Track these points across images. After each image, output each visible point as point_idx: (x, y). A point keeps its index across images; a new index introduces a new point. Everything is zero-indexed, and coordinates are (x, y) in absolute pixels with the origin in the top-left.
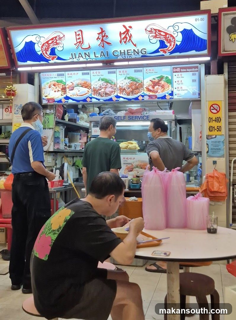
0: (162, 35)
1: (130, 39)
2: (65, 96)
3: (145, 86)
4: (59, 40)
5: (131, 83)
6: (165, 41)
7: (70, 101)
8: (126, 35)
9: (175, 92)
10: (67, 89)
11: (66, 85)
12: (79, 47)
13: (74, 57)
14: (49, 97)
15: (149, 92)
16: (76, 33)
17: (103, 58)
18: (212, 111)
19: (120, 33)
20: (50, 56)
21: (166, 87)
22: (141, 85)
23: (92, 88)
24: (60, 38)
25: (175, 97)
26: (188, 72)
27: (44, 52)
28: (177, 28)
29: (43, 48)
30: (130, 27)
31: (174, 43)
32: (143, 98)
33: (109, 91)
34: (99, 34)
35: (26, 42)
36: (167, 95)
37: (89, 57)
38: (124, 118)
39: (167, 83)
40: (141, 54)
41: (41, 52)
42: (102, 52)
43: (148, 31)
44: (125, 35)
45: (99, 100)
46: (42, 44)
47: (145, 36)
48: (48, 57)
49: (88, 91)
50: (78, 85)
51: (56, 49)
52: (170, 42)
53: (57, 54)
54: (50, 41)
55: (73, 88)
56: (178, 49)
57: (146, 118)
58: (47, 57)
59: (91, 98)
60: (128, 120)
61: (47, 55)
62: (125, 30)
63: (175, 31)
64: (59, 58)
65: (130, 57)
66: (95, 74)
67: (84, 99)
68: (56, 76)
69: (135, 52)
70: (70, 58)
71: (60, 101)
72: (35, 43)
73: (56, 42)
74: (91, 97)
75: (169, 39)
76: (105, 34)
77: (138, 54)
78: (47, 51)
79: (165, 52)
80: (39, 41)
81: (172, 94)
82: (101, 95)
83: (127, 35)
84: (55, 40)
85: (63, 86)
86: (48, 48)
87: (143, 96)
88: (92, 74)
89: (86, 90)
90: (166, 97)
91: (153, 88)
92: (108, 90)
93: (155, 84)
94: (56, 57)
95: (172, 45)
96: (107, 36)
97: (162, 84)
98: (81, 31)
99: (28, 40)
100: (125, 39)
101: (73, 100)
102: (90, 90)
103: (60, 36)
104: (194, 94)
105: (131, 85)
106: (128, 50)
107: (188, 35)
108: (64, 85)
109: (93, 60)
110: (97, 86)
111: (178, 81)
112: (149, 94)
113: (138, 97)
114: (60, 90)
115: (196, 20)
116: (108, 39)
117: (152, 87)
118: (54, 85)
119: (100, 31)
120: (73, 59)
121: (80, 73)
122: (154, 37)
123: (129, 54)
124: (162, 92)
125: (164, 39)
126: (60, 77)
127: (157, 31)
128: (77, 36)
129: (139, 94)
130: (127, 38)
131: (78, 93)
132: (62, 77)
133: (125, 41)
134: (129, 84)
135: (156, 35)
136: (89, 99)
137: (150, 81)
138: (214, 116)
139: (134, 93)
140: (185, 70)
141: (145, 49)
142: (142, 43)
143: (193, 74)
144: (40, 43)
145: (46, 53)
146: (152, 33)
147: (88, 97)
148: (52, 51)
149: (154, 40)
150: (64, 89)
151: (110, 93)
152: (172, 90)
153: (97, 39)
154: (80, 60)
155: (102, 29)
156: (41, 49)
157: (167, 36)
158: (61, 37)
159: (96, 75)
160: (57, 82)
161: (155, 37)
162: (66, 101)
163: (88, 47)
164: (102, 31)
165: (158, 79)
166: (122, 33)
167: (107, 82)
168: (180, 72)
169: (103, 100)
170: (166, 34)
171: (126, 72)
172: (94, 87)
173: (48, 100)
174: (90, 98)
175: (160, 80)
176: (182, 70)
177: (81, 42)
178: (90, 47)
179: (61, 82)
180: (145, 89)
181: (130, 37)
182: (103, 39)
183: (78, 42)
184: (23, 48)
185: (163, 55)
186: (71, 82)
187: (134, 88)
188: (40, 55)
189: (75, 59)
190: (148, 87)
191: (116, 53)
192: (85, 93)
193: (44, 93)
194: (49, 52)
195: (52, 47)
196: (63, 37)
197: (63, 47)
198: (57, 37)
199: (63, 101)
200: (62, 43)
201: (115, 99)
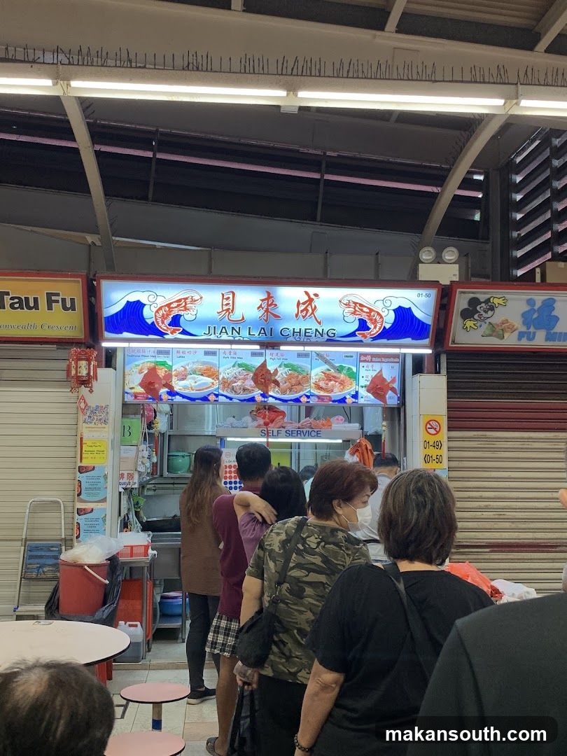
0: (364, 312)
1: (313, 313)
3: (313, 381)
4: (192, 304)
5: (290, 374)
6: (368, 321)
7: (178, 399)
8: (308, 306)
9: (362, 392)
10: (174, 378)
11: (173, 370)
12: (225, 318)
13: (212, 331)
14: (137, 390)
15: (319, 391)
16: (223, 295)
17: (263, 338)
18: (429, 430)
19: (299, 301)
20: (169, 327)
21: (347, 384)
22: (307, 378)
23: (220, 378)
24: (193, 301)
25: (361, 401)
26: (384, 362)
27: (159, 320)
28: (388, 304)
29: (159, 313)
30: (316, 295)
31: (382, 325)
32: (309, 400)
34: (262, 300)
35: (128, 301)
36: (348, 397)
37: (239, 334)
38: (278, 433)
39: (350, 378)
40: (326, 337)
42: (262, 328)
43: (344, 304)
44: (305, 306)
45: (231, 399)
46: (159, 306)
47: (338, 311)
48: (165, 328)
49: (213, 383)
50: (194, 372)
51: (182, 318)
52: (375, 322)
53: (181, 325)
54: (174, 304)
55: (186, 376)
56: (386, 334)
57: (315, 433)
58: (163, 329)
59: (217, 396)
60: (285, 436)
62: (307, 298)
63: (386, 307)
64: (184, 332)
65: (308, 340)
66: (228, 355)
67: (205, 396)
68: (155, 354)
69: (317, 333)
70: (204, 334)
72: (145, 305)
73: (185, 306)
74: (217, 393)
75: (374, 318)
76: (273, 301)
77: (322, 336)
78: (166, 318)
79: (365, 337)
80: (154, 302)
81: (355, 396)
82: (235, 391)
83: (310, 306)
85: (166, 371)
86: (168, 315)
87: (308, 397)
89: (210, 380)
90: (347, 401)
91: (327, 384)
92: (249, 384)
93: (329, 378)
94: (179, 330)
95: (378, 328)
96: (276, 305)
97: (341, 378)
98: (234, 294)
99: (133, 297)
100: (305, 312)
101: (184, 397)
102: (216, 382)
103: (193, 298)
105: (290, 377)
106: (306, 329)
107: (403, 315)
108: (170, 370)
109: (245, 339)
110: (230, 376)
112: (319, 394)
113: (301, 396)
115: (418, 295)
116: (276, 310)
117: (324, 383)
119: (265, 296)
120: (210, 335)
122: (352, 313)
123: (307, 334)
124: (340, 392)
125: (366, 317)
126: (162, 356)
127: (358, 305)
128: (224, 300)
129: (301, 393)
130: (307, 311)
131: (193, 384)
132: (166, 356)
133: (304, 315)
134: (286, 376)
135: (356, 311)
136: (214, 396)
137: (322, 372)
138: (432, 440)
139: (294, 391)
140: (379, 360)
141: (334, 330)
142: (332, 320)
143: (391, 367)
144: (156, 305)
145: (163, 322)
146: (349, 307)
147: (212, 393)
148: (175, 320)
149: (351, 318)
151: (252, 388)
152: (357, 390)
153: (258, 308)
154: (222, 338)
156: (155, 315)
157: (372, 314)
158: (196, 299)
159: (230, 358)
160: (156, 364)
161: (354, 313)
162: (170, 398)
163: (240, 318)
164: (269, 296)
166: (301, 302)
167: (248, 369)
168: (371, 361)
169: (239, 400)
170: (371, 310)
171: (282, 355)
172: (224, 378)
173: (136, 395)
174: (215, 394)
177: (230, 311)
178: (243, 318)
179: (164, 365)
180: (312, 385)
181: (313, 311)
182: (267, 309)
183: (224, 309)
184: (120, 311)
185: (361, 341)
186: (182, 367)
187: (294, 382)
188: (150, 324)
189: (213, 335)
190: (318, 383)
191: (285, 332)
192: (207, 387)
193: (127, 383)
194: (169, 321)
195: (175, 313)
196: (199, 300)
197: (195, 315)
198: (189, 299)
199: (165, 397)
200: (196, 309)
201: (259, 399)
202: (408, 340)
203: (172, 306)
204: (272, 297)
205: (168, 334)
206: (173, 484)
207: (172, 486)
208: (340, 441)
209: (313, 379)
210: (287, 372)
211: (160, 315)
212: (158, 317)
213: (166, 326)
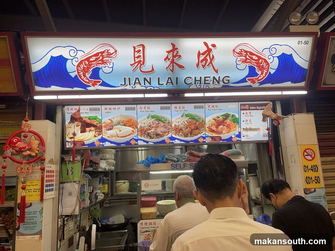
0: (254, 60)
1: (211, 62)
2: (100, 137)
3: (207, 126)
4: (108, 57)
5: (190, 122)
6: (256, 68)
7: (107, 144)
8: (206, 56)
9: (243, 133)
10: (103, 128)
11: (103, 123)
12: (137, 70)
13: (127, 82)
15: (211, 133)
16: (134, 48)
17: (170, 87)
18: (306, 157)
19: (199, 52)
20: (90, 80)
21: (233, 127)
22: (203, 124)
23: (139, 127)
24: (109, 55)
25: (243, 139)
26: (258, 109)
27: (81, 73)
28: (273, 51)
29: (80, 67)
30: (214, 46)
31: (268, 71)
32: (205, 140)
33: (161, 131)
34: (168, 52)
35: (52, 56)
36: (233, 136)
37: (150, 84)
38: (184, 166)
39: (234, 122)
40: (222, 84)
42: (169, 78)
43: (236, 53)
44: (205, 56)
45: (147, 142)
46: (79, 61)
47: (232, 59)
49: (133, 131)
50: (119, 123)
51: (101, 70)
52: (262, 69)
53: (101, 77)
54: (93, 58)
55: (113, 126)
59: (137, 140)
60: (190, 168)
62: (206, 49)
63: (272, 55)
64: (104, 84)
65: (207, 87)
66: (143, 110)
67: (128, 141)
68: (88, 111)
69: (215, 80)
70: (121, 85)
71: (93, 144)
72: (67, 59)
73: (102, 60)
74: (137, 138)
75: (262, 65)
76: (178, 52)
77: (218, 82)
78: (87, 72)
79: (254, 83)
80: (74, 57)
81: (239, 136)
82: (150, 137)
83: (208, 56)
84: (101, 57)
86: (88, 68)
87: (204, 138)
88: (139, 110)
89: (131, 129)
90: (233, 139)
91: (217, 127)
92: (160, 130)
93: (219, 123)
95: (264, 73)
96: (180, 56)
97: (228, 123)
98: (143, 47)
99: (56, 53)
100: (205, 61)
101: (111, 142)
102: (135, 130)
103: (109, 52)
104: (265, 135)
105: (190, 124)
106: (205, 78)
107: (286, 61)
108: (100, 123)
110: (146, 125)
111: (247, 121)
112: (212, 135)
113: (199, 138)
114: (92, 129)
115: (299, 43)
116: (180, 61)
117: (215, 127)
119: (171, 48)
120: (126, 86)
121: (123, 107)
122: (243, 61)
123: (206, 82)
124: (228, 133)
125: (255, 64)
126: (94, 112)
128: (136, 53)
129: (199, 135)
130: (207, 60)
131: (118, 132)
132: (96, 112)
133: (203, 64)
134: (187, 123)
136: (134, 141)
137: (214, 119)
138: (310, 164)
139: (193, 134)
140: (255, 108)
141: (229, 77)
142: (227, 67)
144: (76, 59)
145: (85, 76)
146: (241, 56)
147: (133, 138)
148: (95, 73)
149: (242, 66)
150: (99, 129)
151: (162, 134)
152: (240, 131)
153: (165, 60)
154: (136, 88)
155: (173, 45)
156: (77, 69)
157: (260, 61)
158: (111, 53)
159: (145, 111)
160: (89, 119)
161: (245, 61)
162: (101, 144)
163: (151, 69)
164: (174, 48)
165: (223, 118)
166: (201, 53)
167: (159, 119)
168: (249, 109)
169: (153, 143)
170: (259, 58)
171: (184, 108)
172: (141, 127)
173: (75, 143)
174: (135, 139)
175: (225, 119)
176: (251, 108)
177: (141, 63)
178: (153, 70)
179: (95, 119)
180: (207, 129)
181: (212, 60)
182: (173, 60)
183: (136, 61)
184: (46, 66)
185: (250, 86)
186: (110, 120)
187: (193, 128)
188: (73, 77)
189: (128, 86)
190: (211, 127)
191: (188, 80)
192: (129, 134)
193: (68, 134)
194: (90, 75)
195: (94, 66)
196: (115, 53)
197: (112, 67)
198: (105, 53)
199: (97, 144)
200: (112, 61)
201: (168, 141)
202: (289, 84)
203: (91, 60)
206: (120, 199)
207: (119, 200)
209: (207, 124)
210: (188, 121)
211: (81, 69)
212: (80, 71)
213: (88, 79)
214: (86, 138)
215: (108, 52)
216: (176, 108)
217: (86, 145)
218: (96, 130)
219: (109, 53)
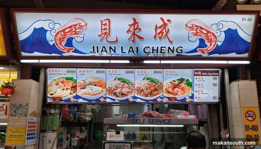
0: (203, 33)
1: (166, 35)
2: (75, 94)
3: (164, 88)
4: (80, 29)
5: (150, 84)
7: (80, 101)
9: (196, 95)
10: (78, 88)
11: (77, 83)
12: (104, 40)
13: (96, 50)
14: (55, 96)
15: (168, 94)
16: (102, 21)
17: (131, 55)
19: (156, 26)
20: (65, 47)
21: (187, 90)
22: (161, 86)
23: (107, 88)
24: (81, 27)
25: (196, 100)
26: (209, 75)
27: (58, 42)
29: (57, 37)
30: (169, 21)
32: (162, 100)
33: (126, 91)
34: (130, 25)
35: (35, 28)
36: (187, 98)
37: (115, 52)
38: (143, 121)
39: (188, 86)
40: (176, 53)
41: (54, 42)
42: (130, 47)
43: (189, 27)
44: (161, 29)
45: (114, 100)
46: (57, 32)
47: (185, 32)
48: (63, 48)
49: (102, 91)
50: (91, 84)
51: (74, 40)
52: (210, 41)
53: (74, 45)
54: (67, 29)
55: (86, 86)
57: (168, 121)
58: (61, 49)
59: (105, 98)
60: (148, 123)
61: (61, 46)
62: (162, 23)
63: (219, 29)
64: (76, 51)
65: (163, 56)
66: (111, 73)
67: (97, 99)
68: (66, 73)
69: (170, 50)
70: (91, 52)
71: (69, 100)
72: (47, 31)
73: (75, 31)
74: (105, 96)
75: (210, 38)
76: (138, 26)
77: (173, 52)
78: (62, 41)
79: (204, 53)
80: (53, 29)
81: (192, 97)
82: (116, 95)
83: (164, 29)
84: (74, 29)
85: (73, 84)
86: (64, 38)
87: (162, 98)
88: (108, 73)
89: (100, 89)
90: (186, 100)
91: (173, 90)
92: (124, 91)
93: (175, 86)
94: (72, 49)
95: (213, 45)
96: (140, 29)
97: (183, 86)
98: (109, 21)
99: (38, 25)
100: (161, 34)
101: (84, 99)
102: (104, 90)
103: (81, 24)
104: (214, 98)
105: (150, 86)
106: (161, 48)
107: (231, 35)
108: (75, 83)
109: (119, 56)
110: (113, 86)
111: (199, 85)
112: (168, 96)
113: (157, 98)
114: (69, 88)
115: (243, 20)
116: (140, 33)
117: (172, 89)
118: (62, 83)
119: (132, 22)
120: (95, 53)
121: (95, 70)
122: (195, 34)
123: (162, 51)
124: (182, 95)
125: (205, 37)
126: (70, 74)
127: (199, 28)
128: (103, 26)
129: (158, 96)
130: (163, 33)
131: (90, 91)
132: (72, 74)
133: (160, 36)
134: (147, 85)
135: (197, 32)
136: (103, 99)
137: (170, 82)
139: (153, 95)
140: (206, 74)
141: (182, 47)
142: (180, 39)
143: (214, 78)
144: (54, 31)
145: (61, 44)
146: (193, 30)
147: (102, 96)
148: (69, 42)
149: (193, 38)
150: (74, 88)
151: (127, 93)
152: (193, 93)
153: (127, 32)
154: (103, 55)
155: (134, 20)
156: (55, 39)
157: (209, 35)
158: (82, 26)
159: (113, 74)
160: (66, 79)
161: (196, 34)
162: (76, 100)
163: (115, 40)
164: (135, 22)
165: (178, 82)
166: (158, 27)
167: (124, 81)
168: (202, 75)
169: (119, 101)
170: (208, 32)
171: (145, 72)
172: (109, 87)
173: (54, 99)
175: (180, 83)
176: (203, 74)
177: (107, 34)
178: (117, 40)
179: (71, 79)
180: (164, 90)
181: (167, 33)
182: (134, 32)
183: (103, 33)
184: (30, 36)
185: (201, 55)
186: (83, 80)
187: (153, 89)
188: (52, 45)
189: (97, 53)
190: (168, 89)
191: (147, 49)
192: (99, 93)
193: (49, 91)
194: (65, 43)
195: (69, 36)
196: (85, 26)
197: (83, 37)
198: (78, 25)
199: (72, 100)
200: (83, 32)
201: (131, 100)
202: (234, 55)
203: (66, 31)
204: (138, 23)
205: (65, 53)
208: (182, 126)
209: (164, 87)
210: (148, 83)
211: (58, 38)
212: (57, 40)
213: (63, 47)
214: (63, 95)
215: (79, 25)
216: (138, 72)
217: (63, 101)
218: (72, 89)
219: (81, 26)
